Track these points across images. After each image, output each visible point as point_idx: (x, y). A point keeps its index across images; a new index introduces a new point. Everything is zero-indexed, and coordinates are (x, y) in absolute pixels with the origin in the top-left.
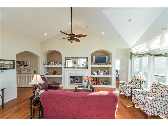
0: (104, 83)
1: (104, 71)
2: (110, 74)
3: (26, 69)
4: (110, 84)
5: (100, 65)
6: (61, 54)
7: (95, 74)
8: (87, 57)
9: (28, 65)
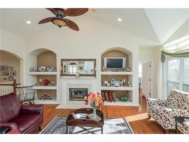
0: (120, 99)
1: (121, 81)
2: (130, 85)
3: (8, 77)
4: (131, 101)
5: (114, 71)
6: (56, 55)
7: (107, 85)
8: (95, 59)
9: (11, 71)
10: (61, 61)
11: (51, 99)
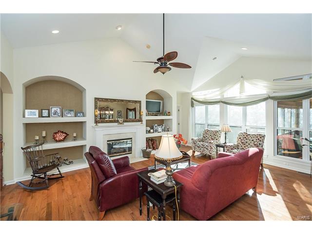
10: (95, 100)
11: (71, 163)
